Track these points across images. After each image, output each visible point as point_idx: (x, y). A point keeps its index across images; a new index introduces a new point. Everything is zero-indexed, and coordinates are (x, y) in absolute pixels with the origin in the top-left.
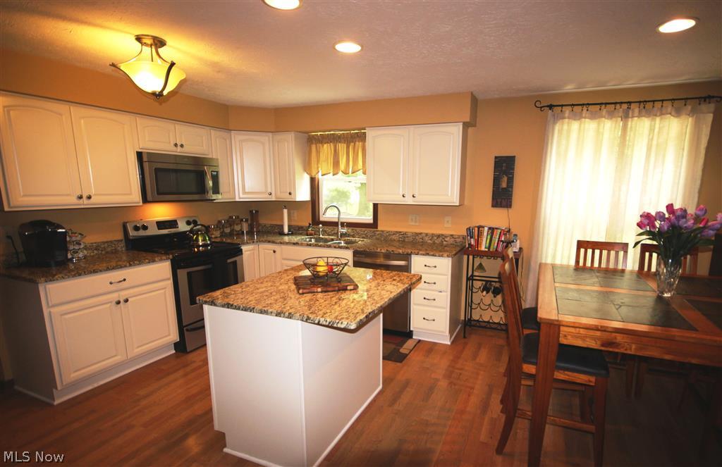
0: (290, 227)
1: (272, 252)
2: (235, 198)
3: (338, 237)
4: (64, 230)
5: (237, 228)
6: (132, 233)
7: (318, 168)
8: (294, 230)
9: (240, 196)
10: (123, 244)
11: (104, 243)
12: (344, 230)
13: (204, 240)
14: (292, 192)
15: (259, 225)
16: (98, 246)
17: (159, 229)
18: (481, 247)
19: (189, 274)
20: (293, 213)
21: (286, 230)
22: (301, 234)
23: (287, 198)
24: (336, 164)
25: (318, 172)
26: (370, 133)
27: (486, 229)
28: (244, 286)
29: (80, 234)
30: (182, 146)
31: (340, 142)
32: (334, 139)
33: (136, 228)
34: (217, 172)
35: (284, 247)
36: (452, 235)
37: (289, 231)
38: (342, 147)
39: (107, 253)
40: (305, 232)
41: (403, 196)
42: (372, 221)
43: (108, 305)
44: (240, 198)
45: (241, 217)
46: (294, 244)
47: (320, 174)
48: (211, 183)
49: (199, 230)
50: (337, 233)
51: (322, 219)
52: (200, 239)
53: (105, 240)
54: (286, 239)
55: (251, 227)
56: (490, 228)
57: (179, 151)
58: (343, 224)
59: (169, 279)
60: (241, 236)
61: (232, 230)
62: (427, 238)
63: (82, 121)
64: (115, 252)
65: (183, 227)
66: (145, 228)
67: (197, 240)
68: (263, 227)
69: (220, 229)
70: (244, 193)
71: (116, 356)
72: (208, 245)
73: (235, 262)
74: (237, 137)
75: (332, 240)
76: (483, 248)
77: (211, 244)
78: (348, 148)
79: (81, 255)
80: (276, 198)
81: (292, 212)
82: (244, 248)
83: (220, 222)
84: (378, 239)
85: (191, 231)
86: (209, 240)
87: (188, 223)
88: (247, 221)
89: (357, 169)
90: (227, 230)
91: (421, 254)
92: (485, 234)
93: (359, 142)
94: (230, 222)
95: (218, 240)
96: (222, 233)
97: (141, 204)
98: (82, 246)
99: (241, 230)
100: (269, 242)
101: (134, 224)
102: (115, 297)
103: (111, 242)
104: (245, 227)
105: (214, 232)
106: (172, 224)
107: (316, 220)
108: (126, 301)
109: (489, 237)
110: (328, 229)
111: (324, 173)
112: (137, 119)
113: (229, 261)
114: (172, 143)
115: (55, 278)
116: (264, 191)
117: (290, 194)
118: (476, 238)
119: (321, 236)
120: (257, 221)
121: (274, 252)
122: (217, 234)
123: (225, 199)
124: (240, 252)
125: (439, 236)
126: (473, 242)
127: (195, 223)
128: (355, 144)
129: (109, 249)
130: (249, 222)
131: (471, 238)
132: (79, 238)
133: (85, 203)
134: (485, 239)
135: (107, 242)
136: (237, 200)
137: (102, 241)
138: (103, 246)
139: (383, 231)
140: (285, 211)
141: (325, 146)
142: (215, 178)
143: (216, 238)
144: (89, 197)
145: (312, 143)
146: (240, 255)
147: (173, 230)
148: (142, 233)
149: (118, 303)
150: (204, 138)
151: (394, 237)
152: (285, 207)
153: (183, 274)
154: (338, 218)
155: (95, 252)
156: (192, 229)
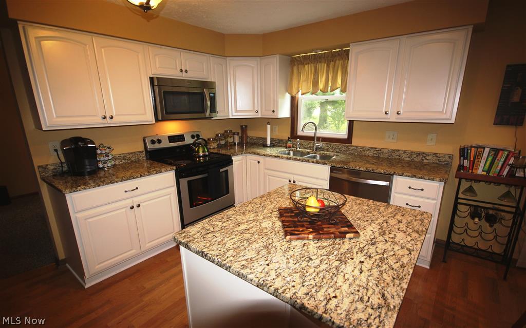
0: (272, 139)
1: (257, 162)
2: (229, 116)
3: (313, 150)
4: (94, 145)
5: (230, 140)
6: (150, 146)
7: (298, 87)
8: (275, 143)
9: (233, 114)
10: (144, 155)
11: (129, 154)
12: (320, 144)
13: (204, 151)
14: (275, 110)
15: (247, 137)
16: (125, 156)
17: (170, 142)
18: (477, 169)
19: (189, 182)
20: (275, 128)
21: (269, 143)
22: (281, 146)
23: (271, 115)
24: (315, 84)
25: (299, 91)
26: (354, 50)
27: (487, 150)
28: (225, 217)
29: (109, 148)
30: (186, 71)
31: (320, 62)
32: (316, 59)
33: (153, 142)
34: (214, 94)
35: (267, 158)
36: (435, 154)
37: (271, 144)
38: (322, 67)
39: (132, 162)
40: (285, 145)
41: (386, 113)
42: (346, 137)
43: (124, 210)
44: (233, 116)
45: (233, 131)
46: (276, 157)
47: (300, 93)
48: (209, 103)
49: (201, 144)
50: (313, 146)
51: (300, 133)
52: (201, 150)
53: (130, 152)
54: (269, 151)
55: (241, 138)
56: (492, 149)
57: (184, 76)
58: (318, 139)
59: (173, 186)
60: (233, 147)
61: (227, 142)
62: (404, 156)
63: (103, 50)
64: (138, 161)
65: (189, 140)
66: (159, 141)
67: (198, 151)
68: (250, 140)
69: (217, 141)
70: (237, 111)
71: (131, 250)
72: (206, 156)
73: (227, 170)
74: (232, 63)
75: (309, 153)
76: (480, 171)
77: (209, 155)
78: (328, 67)
79: (110, 165)
80: (261, 115)
81: (274, 126)
82: (234, 158)
83: (217, 135)
84: (352, 154)
85: (194, 144)
86: (208, 151)
87: (193, 137)
88: (238, 134)
89: (334, 88)
90: (223, 142)
91: (406, 176)
92: (485, 155)
93: (339, 60)
94: (225, 135)
95: (215, 151)
96: (218, 145)
97: (154, 122)
98: (110, 158)
99: (233, 142)
100: (255, 154)
101: (151, 139)
102: (129, 202)
103: (134, 152)
104: (237, 139)
105: (213, 144)
106: (180, 138)
107: (294, 135)
108: (139, 206)
109: (490, 159)
110: (305, 143)
111: (304, 92)
112: (150, 48)
113: (221, 170)
114: (179, 70)
115: (78, 189)
116: (252, 109)
117: (273, 111)
118: (472, 159)
119: (298, 149)
120: (246, 135)
121: (259, 162)
122: (215, 145)
123: (221, 117)
124: (230, 162)
125: (419, 154)
126: (466, 163)
127: (198, 136)
128: (335, 63)
129: (133, 159)
130: (240, 135)
131: (464, 159)
132: (107, 151)
133: (108, 123)
134: (483, 162)
135: (131, 153)
136: (231, 117)
137: (127, 152)
138: (128, 156)
139: (357, 147)
140: (269, 126)
141: (306, 66)
142: (213, 100)
143: (214, 148)
144: (112, 118)
145: (294, 65)
146: (230, 165)
147: (181, 143)
148: (157, 146)
149: (132, 208)
150: (204, 64)
151: (368, 153)
152: (269, 123)
153: (184, 182)
154: (315, 133)
155: (123, 161)
156: (194, 142)
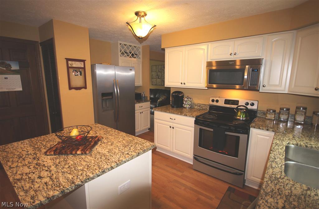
6: (210, 103)
11: (202, 104)
16: (200, 105)
19: (200, 129)
33: (213, 101)
39: (203, 109)
49: (243, 110)
57: (233, 58)
87: (247, 104)
97: (207, 88)
101: (212, 99)
103: (205, 105)
108: (173, 128)
114: (229, 54)
127: (252, 104)
129: (204, 108)
135: (204, 104)
137: (202, 103)
138: (202, 106)
146: (243, 134)
147: (233, 106)
149: (170, 127)
155: (199, 107)
